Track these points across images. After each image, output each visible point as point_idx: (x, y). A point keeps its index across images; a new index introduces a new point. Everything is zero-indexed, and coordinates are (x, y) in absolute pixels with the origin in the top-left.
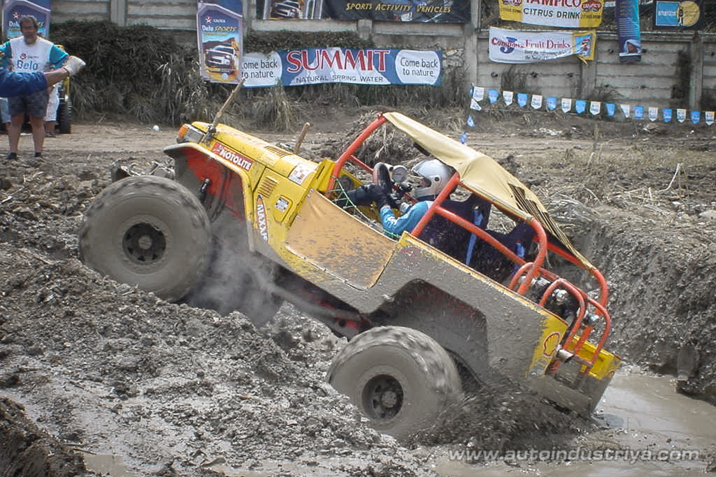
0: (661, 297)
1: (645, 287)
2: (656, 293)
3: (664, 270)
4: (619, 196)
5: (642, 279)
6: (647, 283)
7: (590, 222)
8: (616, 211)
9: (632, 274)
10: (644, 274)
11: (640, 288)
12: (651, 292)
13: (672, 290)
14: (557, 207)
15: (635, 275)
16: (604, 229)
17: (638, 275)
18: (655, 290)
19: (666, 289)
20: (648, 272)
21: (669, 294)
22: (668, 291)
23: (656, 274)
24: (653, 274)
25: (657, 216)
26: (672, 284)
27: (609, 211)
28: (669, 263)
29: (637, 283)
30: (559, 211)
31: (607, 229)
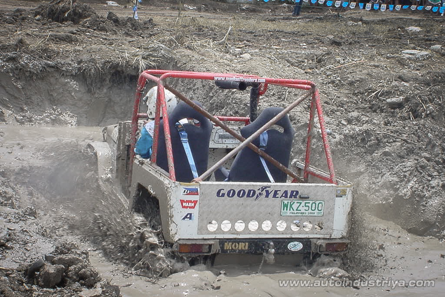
0: (201, 102)
1: (193, 95)
2: (199, 99)
3: (204, 86)
4: (193, 44)
5: (193, 91)
6: (195, 94)
7: (170, 58)
8: (188, 52)
9: (187, 88)
10: (194, 88)
11: (191, 96)
12: (196, 98)
13: (207, 97)
14: (152, 49)
15: (189, 89)
16: (177, 62)
17: (190, 89)
18: (198, 97)
19: (204, 97)
20: (196, 87)
21: (205, 100)
22: (205, 98)
23: (199, 89)
24: (198, 88)
25: (212, 55)
26: (207, 95)
27: (183, 52)
28: (206, 82)
29: (190, 93)
30: (153, 50)
31: (178, 62)
